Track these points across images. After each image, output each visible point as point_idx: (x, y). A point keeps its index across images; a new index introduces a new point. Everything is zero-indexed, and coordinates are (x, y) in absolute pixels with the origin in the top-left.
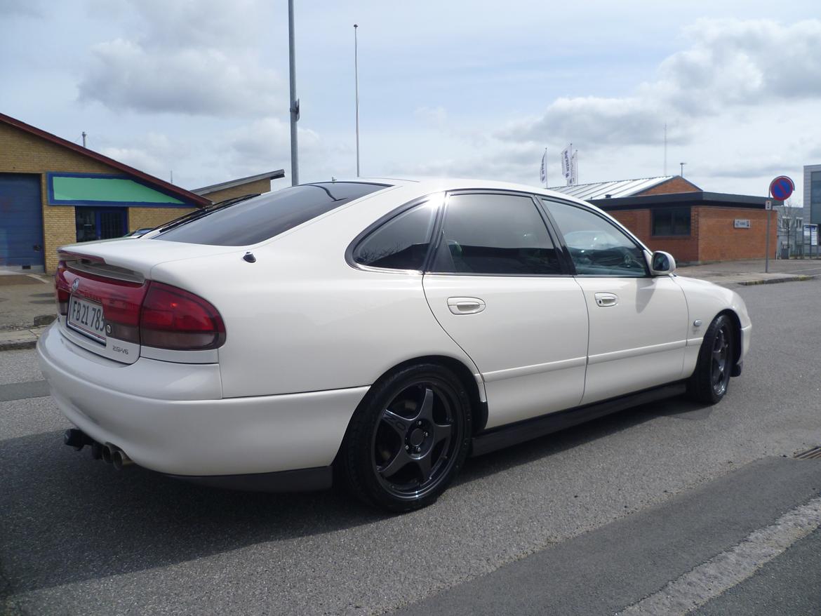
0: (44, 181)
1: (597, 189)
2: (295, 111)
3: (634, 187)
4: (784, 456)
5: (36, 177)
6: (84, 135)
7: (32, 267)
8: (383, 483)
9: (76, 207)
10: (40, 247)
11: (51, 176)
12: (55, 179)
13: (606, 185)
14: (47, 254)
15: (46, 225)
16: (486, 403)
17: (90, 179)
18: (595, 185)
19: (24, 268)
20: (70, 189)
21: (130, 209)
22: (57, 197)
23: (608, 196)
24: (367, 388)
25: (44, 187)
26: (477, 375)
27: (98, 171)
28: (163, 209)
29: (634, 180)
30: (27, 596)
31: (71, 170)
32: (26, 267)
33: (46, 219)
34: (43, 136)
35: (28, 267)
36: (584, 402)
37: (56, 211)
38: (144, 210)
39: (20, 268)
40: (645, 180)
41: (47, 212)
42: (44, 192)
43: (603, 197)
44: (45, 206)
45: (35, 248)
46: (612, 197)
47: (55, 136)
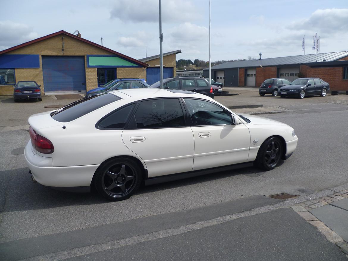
0: (86, 58)
1: (322, 56)
2: (161, 38)
3: (339, 55)
4: (264, 195)
5: (83, 57)
6: (102, 39)
7: (82, 91)
8: (106, 192)
9: (97, 68)
10: (84, 83)
11: (88, 56)
12: (89, 57)
13: (327, 54)
14: (87, 86)
15: (86, 75)
16: (147, 170)
17: (102, 57)
18: (322, 54)
19: (79, 91)
20: (96, 61)
21: (117, 69)
22: (90, 64)
23: (324, 60)
24: (99, 165)
25: (86, 61)
26: (142, 161)
27: (105, 54)
28: (130, 68)
29: (340, 52)
30: (6, 213)
31: (95, 54)
32: (80, 91)
33: (86, 73)
34: (84, 41)
35: (81, 91)
36: (193, 170)
37: (90, 70)
38: (123, 69)
39: (78, 91)
40: (345, 52)
41: (87, 70)
42: (86, 62)
43: (322, 61)
44: (86, 68)
45: (83, 84)
46: (326, 61)
47: (89, 41)
